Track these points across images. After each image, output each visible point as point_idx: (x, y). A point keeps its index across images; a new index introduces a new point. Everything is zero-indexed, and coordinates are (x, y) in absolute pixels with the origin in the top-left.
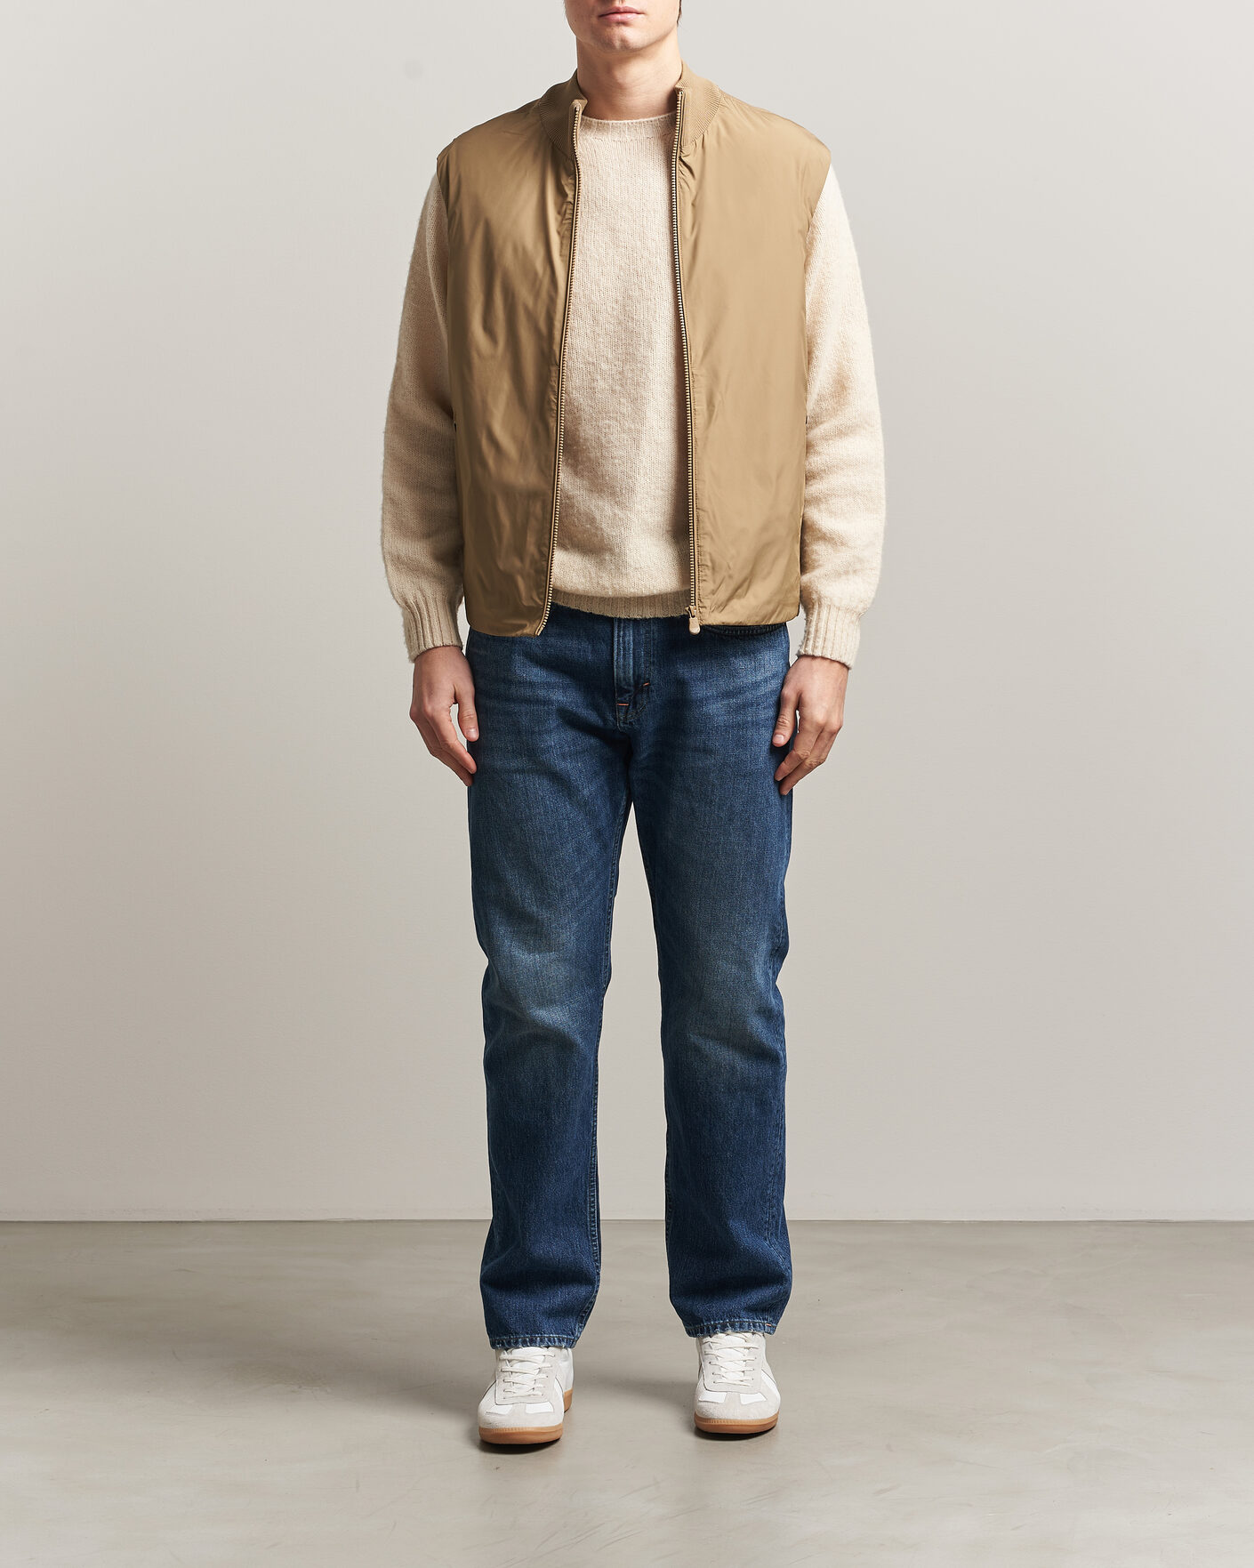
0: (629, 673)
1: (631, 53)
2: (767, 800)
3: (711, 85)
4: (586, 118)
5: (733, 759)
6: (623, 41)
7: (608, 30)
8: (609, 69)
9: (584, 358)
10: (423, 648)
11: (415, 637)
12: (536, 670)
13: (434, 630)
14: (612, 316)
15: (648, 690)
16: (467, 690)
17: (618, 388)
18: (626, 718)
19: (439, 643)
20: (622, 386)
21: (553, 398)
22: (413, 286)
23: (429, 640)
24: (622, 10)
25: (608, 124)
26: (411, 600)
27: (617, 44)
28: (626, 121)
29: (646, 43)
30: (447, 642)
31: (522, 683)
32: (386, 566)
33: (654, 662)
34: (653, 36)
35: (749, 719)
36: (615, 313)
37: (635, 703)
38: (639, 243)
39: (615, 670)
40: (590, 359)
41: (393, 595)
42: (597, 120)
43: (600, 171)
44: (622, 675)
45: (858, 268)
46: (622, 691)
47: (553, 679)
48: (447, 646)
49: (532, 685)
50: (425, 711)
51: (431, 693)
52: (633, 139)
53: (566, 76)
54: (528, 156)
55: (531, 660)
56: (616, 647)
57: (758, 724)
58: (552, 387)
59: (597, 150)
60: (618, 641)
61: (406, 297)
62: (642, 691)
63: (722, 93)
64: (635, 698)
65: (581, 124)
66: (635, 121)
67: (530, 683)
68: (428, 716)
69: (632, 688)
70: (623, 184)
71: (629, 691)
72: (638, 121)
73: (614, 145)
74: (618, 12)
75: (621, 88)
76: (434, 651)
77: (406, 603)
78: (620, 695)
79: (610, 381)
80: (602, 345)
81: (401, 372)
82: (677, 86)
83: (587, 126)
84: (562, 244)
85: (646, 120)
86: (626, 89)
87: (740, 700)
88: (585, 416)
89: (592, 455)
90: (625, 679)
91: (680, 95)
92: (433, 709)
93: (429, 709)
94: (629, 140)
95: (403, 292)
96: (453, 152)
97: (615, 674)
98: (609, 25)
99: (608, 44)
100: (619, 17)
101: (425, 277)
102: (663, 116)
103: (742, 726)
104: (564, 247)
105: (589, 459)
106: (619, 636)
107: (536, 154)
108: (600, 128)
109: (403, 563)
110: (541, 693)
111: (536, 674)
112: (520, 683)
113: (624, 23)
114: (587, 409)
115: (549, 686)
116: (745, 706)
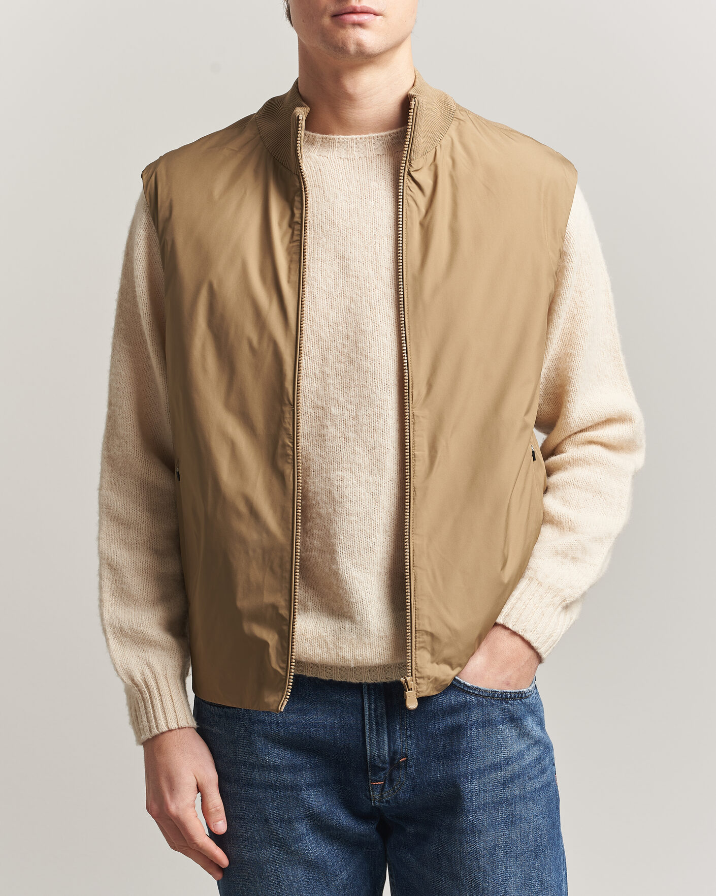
0: (384, 750)
1: (366, 58)
2: (541, 881)
3: (446, 96)
4: (308, 133)
5: (503, 839)
6: (359, 44)
7: (342, 32)
8: (337, 77)
9: (312, 401)
10: (155, 732)
11: (144, 718)
12: (279, 752)
13: (167, 711)
14: (342, 354)
15: (406, 765)
16: (211, 777)
17: (351, 435)
18: (381, 797)
19: (173, 726)
20: (356, 432)
21: (288, 442)
22: (123, 325)
23: (162, 722)
24: (358, 10)
25: (334, 139)
26: (138, 678)
27: (352, 48)
28: (354, 137)
29: (383, 48)
30: (183, 723)
31: (264, 767)
32: (107, 640)
33: (411, 735)
34: (391, 41)
35: (517, 793)
36: (346, 350)
37: (391, 781)
38: (371, 271)
39: (368, 747)
40: (319, 403)
41: (117, 672)
42: (321, 135)
43: (326, 192)
44: (376, 752)
45: (610, 294)
46: (376, 769)
47: (299, 760)
48: (182, 728)
49: (276, 768)
50: (168, 810)
51: (172, 789)
52: (362, 156)
53: (284, 87)
54: (248, 174)
55: (273, 741)
56: (367, 721)
57: (525, 798)
58: (286, 429)
59: (322, 168)
60: (370, 715)
61: (115, 336)
62: (398, 766)
63: (457, 106)
64: (390, 775)
65: (304, 140)
66: (364, 136)
67: (274, 766)
68: (172, 815)
69: (387, 766)
70: (352, 206)
71: (384, 769)
72: (367, 136)
73: (341, 163)
74: (354, 12)
75: (350, 98)
76: (170, 734)
77: (133, 680)
78: (375, 774)
79: (342, 427)
80: (332, 388)
81: (115, 421)
82: (411, 93)
83: (311, 142)
84: (290, 269)
85: (377, 135)
86: (355, 100)
87: (508, 772)
88: (314, 467)
89: (323, 511)
90: (379, 757)
91: (413, 103)
92: (177, 807)
93: (173, 808)
94: (357, 158)
95: (111, 333)
96: (161, 170)
97: (368, 752)
98: (343, 26)
99: (340, 49)
100: (355, 18)
101: (135, 315)
102: (394, 131)
103: (509, 802)
104: (293, 272)
105: (320, 515)
106: (370, 709)
107: (256, 172)
108: (325, 144)
109: (126, 636)
110: (287, 778)
111: (279, 756)
112: (263, 766)
113: (360, 25)
114: (316, 459)
115: (294, 769)
116: (514, 778)
